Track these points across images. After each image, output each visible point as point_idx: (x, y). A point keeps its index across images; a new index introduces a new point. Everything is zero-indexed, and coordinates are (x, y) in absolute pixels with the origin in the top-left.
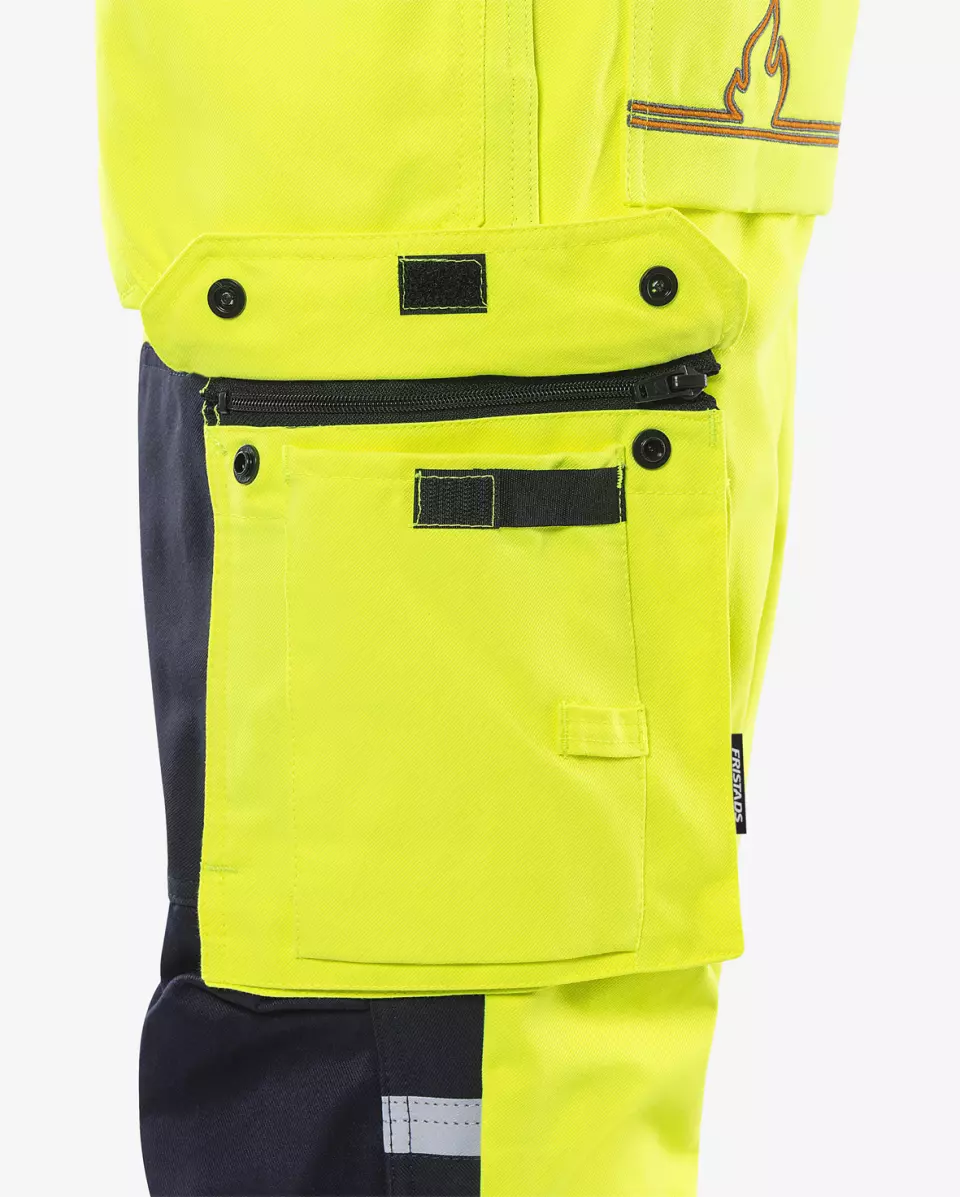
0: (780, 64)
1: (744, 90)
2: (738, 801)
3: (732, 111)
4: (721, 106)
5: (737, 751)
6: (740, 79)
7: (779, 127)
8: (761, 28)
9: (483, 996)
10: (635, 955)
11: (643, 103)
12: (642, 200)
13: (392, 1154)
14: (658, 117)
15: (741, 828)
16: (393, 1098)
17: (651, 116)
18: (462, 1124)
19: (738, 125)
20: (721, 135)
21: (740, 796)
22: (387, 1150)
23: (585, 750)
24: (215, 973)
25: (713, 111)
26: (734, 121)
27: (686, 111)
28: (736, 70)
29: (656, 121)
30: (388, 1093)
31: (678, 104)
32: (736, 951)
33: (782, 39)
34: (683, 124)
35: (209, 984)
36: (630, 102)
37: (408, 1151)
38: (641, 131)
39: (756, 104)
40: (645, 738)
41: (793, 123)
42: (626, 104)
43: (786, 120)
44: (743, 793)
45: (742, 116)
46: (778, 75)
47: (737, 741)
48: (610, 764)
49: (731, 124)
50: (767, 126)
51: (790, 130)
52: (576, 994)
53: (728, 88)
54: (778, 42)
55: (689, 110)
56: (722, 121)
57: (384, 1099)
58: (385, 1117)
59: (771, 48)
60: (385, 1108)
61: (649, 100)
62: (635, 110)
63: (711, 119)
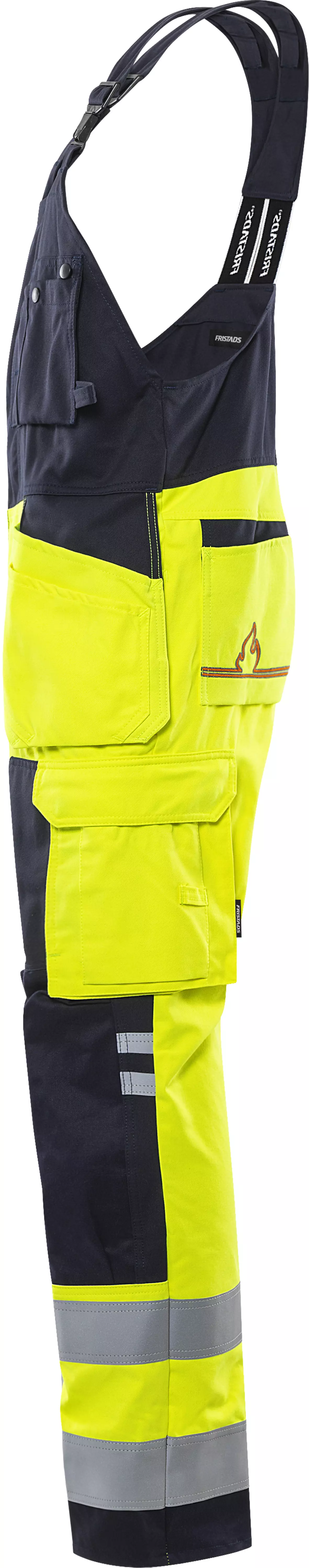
0: (257, 649)
1: (242, 660)
2: (239, 925)
3: (238, 668)
4: (234, 667)
5: (238, 906)
6: (241, 657)
7: (256, 672)
8: (250, 634)
9: (153, 996)
10: (207, 979)
11: (207, 668)
12: (206, 703)
13: (121, 1053)
14: (212, 672)
15: (239, 935)
16: (120, 1034)
17: (210, 672)
18: (147, 1042)
19: (240, 673)
20: (234, 677)
21: (239, 923)
22: (119, 1052)
23: (189, 902)
24: (54, 991)
25: (231, 669)
26: (239, 672)
27: (221, 670)
28: (240, 653)
29: (211, 673)
30: (119, 1032)
31: (219, 667)
32: (234, 980)
33: (257, 640)
34: (221, 674)
35: (51, 996)
36: (202, 668)
37: (127, 1052)
38: (206, 678)
39: (247, 666)
40: (207, 899)
41: (261, 671)
42: (200, 668)
43: (259, 670)
44: (240, 922)
45: (242, 670)
46: (255, 653)
47: (238, 902)
48: (196, 908)
49: (238, 673)
50: (251, 673)
51: (260, 674)
52: (187, 995)
53: (237, 660)
54: (256, 641)
55: (223, 669)
56: (235, 672)
57: (117, 1034)
58: (118, 1040)
59: (253, 644)
60: (118, 1037)
61: (209, 666)
62: (204, 670)
63: (231, 672)
